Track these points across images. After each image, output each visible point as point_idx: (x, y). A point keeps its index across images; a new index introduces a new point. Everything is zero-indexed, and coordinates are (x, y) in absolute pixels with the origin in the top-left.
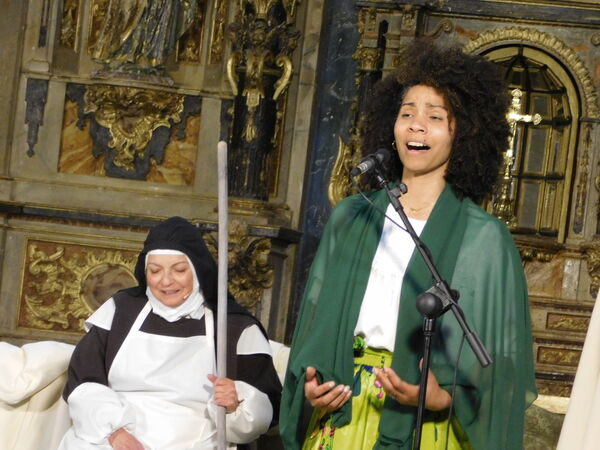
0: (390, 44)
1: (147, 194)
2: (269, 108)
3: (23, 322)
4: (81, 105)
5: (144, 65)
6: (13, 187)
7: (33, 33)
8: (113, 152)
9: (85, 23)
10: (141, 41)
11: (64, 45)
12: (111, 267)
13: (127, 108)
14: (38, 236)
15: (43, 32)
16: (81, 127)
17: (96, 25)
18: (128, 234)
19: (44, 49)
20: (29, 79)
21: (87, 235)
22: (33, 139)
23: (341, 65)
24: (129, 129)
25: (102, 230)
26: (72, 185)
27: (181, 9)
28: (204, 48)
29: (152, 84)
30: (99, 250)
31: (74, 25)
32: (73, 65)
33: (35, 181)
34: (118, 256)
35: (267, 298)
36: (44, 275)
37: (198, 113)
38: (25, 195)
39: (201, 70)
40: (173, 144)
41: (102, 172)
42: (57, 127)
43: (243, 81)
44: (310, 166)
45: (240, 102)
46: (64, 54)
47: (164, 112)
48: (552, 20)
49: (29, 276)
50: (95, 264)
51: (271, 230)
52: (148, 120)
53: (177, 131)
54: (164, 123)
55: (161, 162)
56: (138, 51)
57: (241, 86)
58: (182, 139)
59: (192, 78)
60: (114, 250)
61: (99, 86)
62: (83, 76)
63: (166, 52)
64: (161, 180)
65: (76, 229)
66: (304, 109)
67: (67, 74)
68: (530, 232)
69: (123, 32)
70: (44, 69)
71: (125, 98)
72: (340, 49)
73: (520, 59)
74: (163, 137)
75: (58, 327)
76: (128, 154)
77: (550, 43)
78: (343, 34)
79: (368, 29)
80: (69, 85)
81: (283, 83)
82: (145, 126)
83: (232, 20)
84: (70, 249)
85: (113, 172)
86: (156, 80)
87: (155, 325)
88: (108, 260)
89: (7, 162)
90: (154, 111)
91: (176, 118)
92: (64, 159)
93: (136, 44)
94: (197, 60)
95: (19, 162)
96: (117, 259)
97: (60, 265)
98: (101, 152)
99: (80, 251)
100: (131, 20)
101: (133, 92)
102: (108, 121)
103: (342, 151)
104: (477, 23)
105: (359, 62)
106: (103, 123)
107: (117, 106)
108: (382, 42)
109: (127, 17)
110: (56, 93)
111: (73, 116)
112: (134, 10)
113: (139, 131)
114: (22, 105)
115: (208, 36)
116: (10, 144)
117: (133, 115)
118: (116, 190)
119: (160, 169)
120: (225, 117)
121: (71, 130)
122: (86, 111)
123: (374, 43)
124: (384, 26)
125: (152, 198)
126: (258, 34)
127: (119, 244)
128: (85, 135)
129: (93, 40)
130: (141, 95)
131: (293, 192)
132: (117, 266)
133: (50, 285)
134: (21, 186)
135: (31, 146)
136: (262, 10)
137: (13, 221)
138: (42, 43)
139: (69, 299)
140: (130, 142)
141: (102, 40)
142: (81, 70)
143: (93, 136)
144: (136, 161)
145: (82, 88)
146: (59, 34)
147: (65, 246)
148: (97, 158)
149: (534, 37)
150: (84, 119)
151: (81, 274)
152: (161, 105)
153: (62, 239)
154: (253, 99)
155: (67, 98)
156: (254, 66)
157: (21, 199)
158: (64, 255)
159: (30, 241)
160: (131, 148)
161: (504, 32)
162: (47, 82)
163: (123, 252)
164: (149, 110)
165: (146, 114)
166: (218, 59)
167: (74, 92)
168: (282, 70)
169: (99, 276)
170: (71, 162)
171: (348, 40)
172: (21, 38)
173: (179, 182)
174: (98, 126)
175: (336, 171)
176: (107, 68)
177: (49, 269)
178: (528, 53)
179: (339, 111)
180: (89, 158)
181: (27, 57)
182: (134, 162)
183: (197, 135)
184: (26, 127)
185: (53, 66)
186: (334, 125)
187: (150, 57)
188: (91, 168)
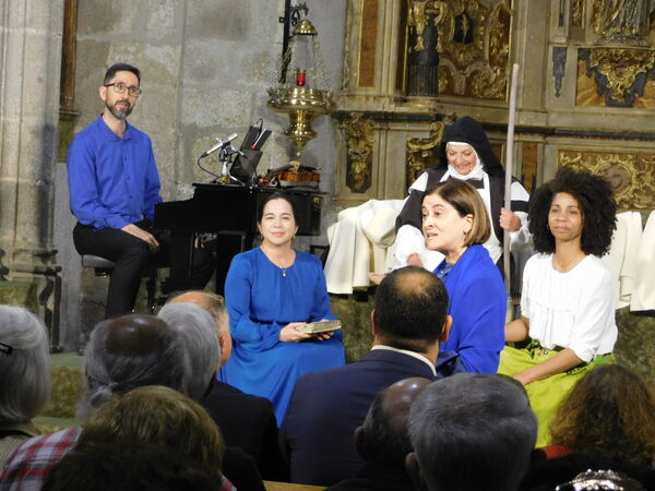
1: (633, 116)
4: (588, 62)
5: (627, 33)
6: (548, 117)
7: (555, 18)
8: (611, 90)
9: (588, 9)
10: (625, 18)
11: (575, 24)
12: (613, 164)
13: (617, 62)
14: (565, 147)
15: (561, 17)
16: (589, 76)
17: (595, 10)
18: (622, 143)
19: (562, 28)
20: (554, 48)
21: (596, 144)
22: (559, 86)
24: (620, 75)
25: (606, 141)
26: (584, 113)
29: (633, 46)
30: (604, 154)
31: (581, 11)
32: (582, 38)
33: (561, 113)
34: (617, 157)
38: (557, 121)
40: (649, 83)
41: (604, 104)
42: (573, 78)
46: (575, 30)
47: (642, 63)
50: (602, 163)
52: (632, 69)
53: (651, 74)
54: (642, 70)
55: (642, 95)
56: (623, 25)
60: (614, 153)
61: (599, 49)
62: (589, 43)
63: (641, 24)
64: (642, 106)
65: (589, 141)
67: (578, 43)
69: (613, 13)
70: (563, 40)
71: (616, 55)
74: (641, 80)
76: (620, 91)
80: (580, 50)
82: (630, 73)
84: (586, 155)
85: (611, 104)
86: (635, 42)
88: (611, 160)
89: (543, 101)
90: (635, 62)
91: (650, 66)
92: (579, 97)
93: (621, 20)
95: (551, 101)
96: (616, 159)
97: (580, 165)
98: (603, 91)
99: (593, 155)
100: (617, 6)
101: (622, 51)
102: (606, 71)
106: (603, 72)
107: (612, 61)
109: (615, 5)
110: (572, 56)
111: (583, 69)
113: (627, 76)
114: (551, 64)
116: (544, 90)
117: (622, 66)
118: (613, 115)
119: (642, 99)
121: (583, 78)
122: (592, 66)
127: (617, 149)
128: (592, 81)
129: (593, 20)
130: (627, 53)
132: (616, 164)
134: (553, 116)
135: (558, 91)
137: (549, 139)
138: (561, 24)
140: (621, 83)
142: (587, 39)
143: (597, 81)
144: (625, 95)
145: (588, 51)
146: (572, 18)
147: (582, 153)
148: (600, 95)
150: (590, 71)
151: (594, 170)
152: (640, 59)
153: (581, 148)
155: (579, 58)
157: (553, 125)
158: (582, 158)
159: (560, 151)
160: (622, 87)
162: (566, 49)
163: (620, 154)
164: (632, 62)
165: (631, 65)
167: (584, 54)
169: (606, 170)
170: (584, 99)
172: (548, 22)
174: (600, 75)
176: (604, 37)
180: (595, 95)
181: (552, 34)
182: (624, 96)
184: (554, 78)
185: (569, 38)
187: (631, 28)
188: (597, 102)
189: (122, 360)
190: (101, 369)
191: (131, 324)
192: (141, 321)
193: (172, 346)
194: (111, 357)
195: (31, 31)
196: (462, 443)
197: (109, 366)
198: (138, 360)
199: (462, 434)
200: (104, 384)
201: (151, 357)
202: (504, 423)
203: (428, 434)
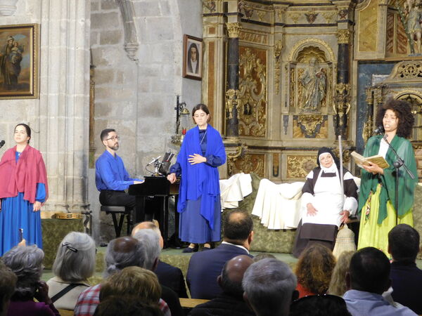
0: (375, 97)
1: (316, 141)
2: (345, 117)
3: (288, 177)
4: (297, 121)
5: (312, 109)
6: (282, 143)
7: (283, 104)
8: (307, 131)
9: (296, 100)
11: (291, 106)
12: (309, 161)
13: (309, 120)
14: (290, 154)
15: (286, 103)
16: (298, 126)
17: (299, 100)
18: (312, 152)
19: (286, 108)
20: (284, 115)
21: (302, 153)
22: (286, 130)
23: (362, 104)
24: (310, 125)
25: (306, 151)
26: (297, 141)
27: (320, 94)
28: (327, 103)
29: (315, 114)
31: (293, 101)
32: (295, 112)
33: (287, 141)
35: (349, 164)
36: (292, 164)
37: (327, 120)
38: (285, 144)
39: (327, 109)
40: (322, 128)
41: (304, 137)
42: (292, 127)
43: (338, 110)
44: (357, 130)
45: (338, 116)
46: (292, 108)
47: (318, 120)
48: (417, 87)
49: (289, 165)
50: (305, 160)
51: (349, 147)
53: (322, 124)
54: (319, 123)
55: (319, 133)
57: (338, 112)
58: (323, 126)
59: (325, 111)
60: (309, 156)
61: (301, 115)
62: (297, 113)
64: (319, 137)
65: (299, 152)
66: (354, 116)
67: (293, 113)
68: (416, 141)
69: (306, 101)
70: (287, 112)
71: (308, 118)
72: (362, 100)
73: (409, 97)
74: (318, 127)
75: (297, 177)
76: (310, 132)
77: (417, 92)
78: (363, 96)
79: (369, 94)
80: (294, 116)
81: (348, 110)
82: (314, 124)
83: (333, 95)
84: (298, 157)
85: (307, 137)
87: (324, 175)
88: (308, 159)
89: (280, 137)
90: (316, 120)
91: (322, 121)
92: (294, 134)
93: (310, 104)
94: (325, 106)
95: (283, 136)
96: (310, 158)
97: (296, 161)
98: (303, 131)
99: (301, 157)
101: (310, 116)
102: (305, 124)
103: (365, 125)
104: (397, 89)
105: (368, 102)
106: (303, 124)
107: (306, 120)
108: (373, 96)
110: (291, 118)
111: (295, 123)
112: (308, 95)
113: (313, 126)
114: (282, 122)
115: (328, 100)
116: (280, 132)
117: (311, 122)
118: (308, 141)
120: (334, 120)
121: (296, 127)
122: (299, 122)
123: (371, 97)
124: (373, 93)
125: (318, 142)
126: (341, 98)
127: (310, 154)
128: (299, 128)
129: (299, 104)
130: (312, 117)
131: (353, 137)
133: (294, 166)
134: (284, 142)
135: (286, 132)
136: (341, 92)
137: (283, 151)
138: (286, 106)
139: (299, 169)
140: (310, 128)
141: (301, 104)
143: (301, 128)
144: (312, 133)
145: (297, 116)
146: (290, 103)
148: (303, 134)
149: (412, 92)
150: (298, 124)
151: (301, 163)
153: (296, 155)
154: (341, 114)
155: (293, 119)
156: (341, 106)
157: (284, 146)
158: (296, 159)
159: (288, 156)
160: (311, 130)
161: (404, 91)
162: (288, 116)
163: (311, 156)
165: (314, 121)
166: (331, 105)
167: (295, 118)
168: (348, 107)
169: (306, 163)
170: (296, 135)
171: (364, 97)
172: (281, 105)
173: (324, 137)
174: (302, 126)
175: (364, 131)
176: (303, 110)
177: (293, 162)
178: (411, 96)
179: (363, 115)
180: (301, 134)
181: (282, 110)
183: (327, 125)
184: (284, 127)
185: (289, 111)
186: (362, 119)
187: (314, 107)
188: (301, 136)
189: (120, 255)
190: (111, 258)
191: (124, 240)
192: (127, 239)
193: (140, 249)
194: (115, 253)
195: (77, 118)
196: (261, 291)
197: (115, 257)
198: (126, 254)
199: (262, 287)
200: (113, 264)
201: (132, 253)
202: (279, 283)
203: (249, 288)
